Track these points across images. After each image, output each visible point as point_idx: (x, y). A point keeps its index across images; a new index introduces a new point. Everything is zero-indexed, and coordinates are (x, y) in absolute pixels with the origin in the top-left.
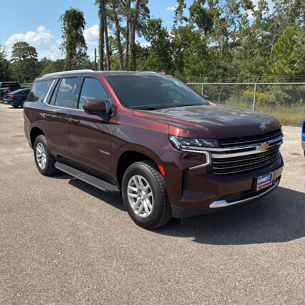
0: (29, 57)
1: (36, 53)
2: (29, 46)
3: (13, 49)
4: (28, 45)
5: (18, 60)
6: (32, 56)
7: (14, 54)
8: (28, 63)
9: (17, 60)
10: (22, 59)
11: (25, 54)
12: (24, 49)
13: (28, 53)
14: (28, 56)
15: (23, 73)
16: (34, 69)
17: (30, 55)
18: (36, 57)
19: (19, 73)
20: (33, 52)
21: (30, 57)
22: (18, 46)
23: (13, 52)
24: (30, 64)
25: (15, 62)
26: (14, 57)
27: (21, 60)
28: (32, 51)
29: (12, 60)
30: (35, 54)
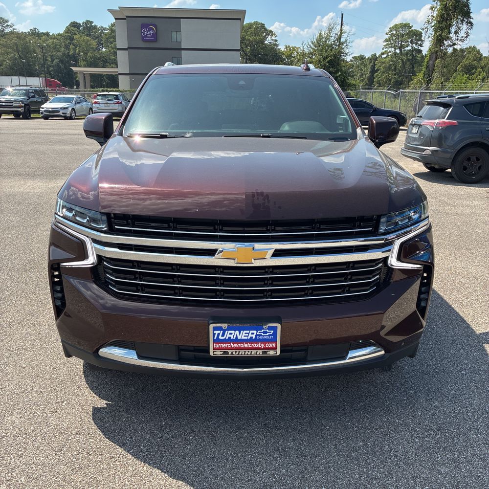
0: (409, 48)
1: (422, 41)
2: (413, 29)
3: (387, 37)
4: (412, 27)
5: (391, 53)
6: (414, 45)
7: (387, 45)
8: (405, 58)
9: (389, 54)
10: (398, 51)
11: (403, 43)
12: (402, 36)
13: (408, 42)
14: (407, 46)
15: (395, 74)
16: (413, 67)
17: (411, 45)
18: (420, 48)
19: (389, 74)
20: (416, 39)
21: (411, 48)
22: (396, 30)
23: (386, 40)
24: (408, 60)
25: (387, 56)
26: (386, 50)
27: (395, 53)
28: (416, 37)
29: (383, 54)
30: (419, 43)
